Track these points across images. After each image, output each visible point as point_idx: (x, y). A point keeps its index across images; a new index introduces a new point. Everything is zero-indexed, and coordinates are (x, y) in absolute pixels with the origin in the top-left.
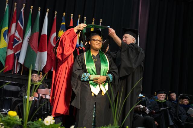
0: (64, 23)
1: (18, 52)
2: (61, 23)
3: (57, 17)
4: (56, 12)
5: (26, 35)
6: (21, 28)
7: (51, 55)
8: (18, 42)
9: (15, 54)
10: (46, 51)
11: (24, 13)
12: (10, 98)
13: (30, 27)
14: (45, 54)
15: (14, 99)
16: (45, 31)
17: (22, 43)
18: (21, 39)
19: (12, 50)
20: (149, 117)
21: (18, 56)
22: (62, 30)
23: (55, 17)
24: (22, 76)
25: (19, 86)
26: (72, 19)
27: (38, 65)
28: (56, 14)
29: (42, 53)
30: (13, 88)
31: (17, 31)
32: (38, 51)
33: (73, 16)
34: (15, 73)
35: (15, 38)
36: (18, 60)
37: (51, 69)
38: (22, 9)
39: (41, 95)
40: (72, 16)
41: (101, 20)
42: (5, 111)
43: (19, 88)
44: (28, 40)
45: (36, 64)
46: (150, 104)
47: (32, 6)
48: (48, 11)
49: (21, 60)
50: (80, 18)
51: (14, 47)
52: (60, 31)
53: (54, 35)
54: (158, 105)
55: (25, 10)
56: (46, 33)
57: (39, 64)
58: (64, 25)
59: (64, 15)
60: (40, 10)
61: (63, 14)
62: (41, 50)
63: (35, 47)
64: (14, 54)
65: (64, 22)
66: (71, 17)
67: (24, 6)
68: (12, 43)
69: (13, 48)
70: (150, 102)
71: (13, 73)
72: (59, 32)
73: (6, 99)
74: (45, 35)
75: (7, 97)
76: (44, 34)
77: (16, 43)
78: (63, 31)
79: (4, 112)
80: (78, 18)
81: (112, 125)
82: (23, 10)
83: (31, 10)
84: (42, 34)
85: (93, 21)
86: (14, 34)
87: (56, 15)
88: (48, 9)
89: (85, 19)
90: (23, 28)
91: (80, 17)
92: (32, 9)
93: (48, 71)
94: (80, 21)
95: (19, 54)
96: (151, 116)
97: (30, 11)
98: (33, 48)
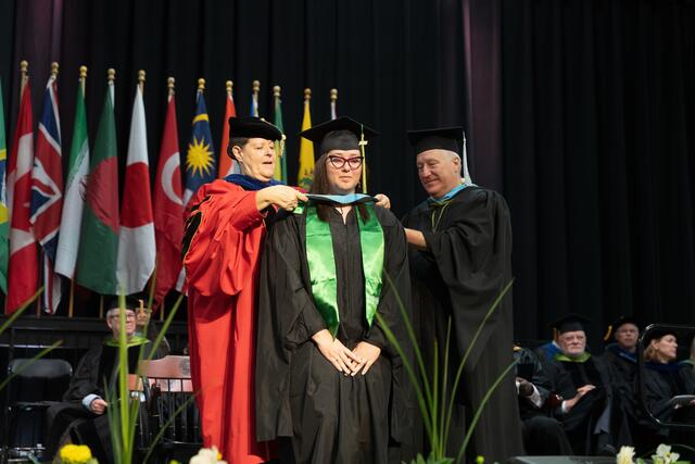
0: (204, 117)
1: (49, 237)
2: (195, 115)
3: (176, 96)
4: (172, 79)
5: (72, 171)
6: (52, 149)
7: (171, 235)
8: (47, 199)
9: (42, 243)
10: (149, 222)
11: (59, 94)
12: (37, 404)
13: (86, 142)
14: (148, 232)
15: (55, 407)
16: (139, 152)
17: (61, 202)
18: (55, 188)
19: (28, 231)
20: (543, 418)
21: (52, 249)
22: (199, 143)
23: (170, 98)
24: (71, 320)
25: (66, 360)
26: (231, 98)
27: (125, 274)
28: (171, 85)
29: (137, 230)
30: (45, 369)
31: (38, 162)
32: (122, 223)
33: (233, 87)
34: (48, 311)
35: (35, 188)
36: (52, 264)
37: (175, 285)
38: (51, 82)
39: (151, 382)
40: (229, 89)
41: (335, 91)
42: (23, 453)
43: (68, 364)
44: (83, 189)
45: (118, 273)
46: (540, 374)
47: (84, 68)
48: (142, 78)
49: (66, 265)
50: (259, 93)
51: (33, 220)
52: (194, 145)
53: (174, 161)
54: (569, 373)
55: (58, 83)
56: (145, 159)
57: (129, 271)
58: (203, 122)
59: (202, 86)
60: (112, 77)
61: (198, 85)
62: (132, 220)
63: (109, 213)
64: (37, 243)
65: (203, 113)
66: (226, 92)
67: (56, 70)
68: (27, 205)
69: (31, 225)
70: (540, 367)
71: (39, 314)
72: (188, 148)
73: (24, 410)
74: (140, 165)
75: (26, 404)
76: (136, 161)
77: (41, 205)
78: (202, 144)
79: (19, 457)
80: (253, 92)
81: (426, 456)
82: (53, 84)
83: (83, 81)
84: (130, 162)
85: (305, 100)
86: (30, 173)
87: (171, 91)
88: (143, 72)
89: (277, 94)
90: (58, 149)
91: (257, 88)
92: (86, 78)
93: (164, 293)
94: (259, 102)
95: (54, 243)
96: (549, 416)
97: (79, 84)
98: (102, 214)
